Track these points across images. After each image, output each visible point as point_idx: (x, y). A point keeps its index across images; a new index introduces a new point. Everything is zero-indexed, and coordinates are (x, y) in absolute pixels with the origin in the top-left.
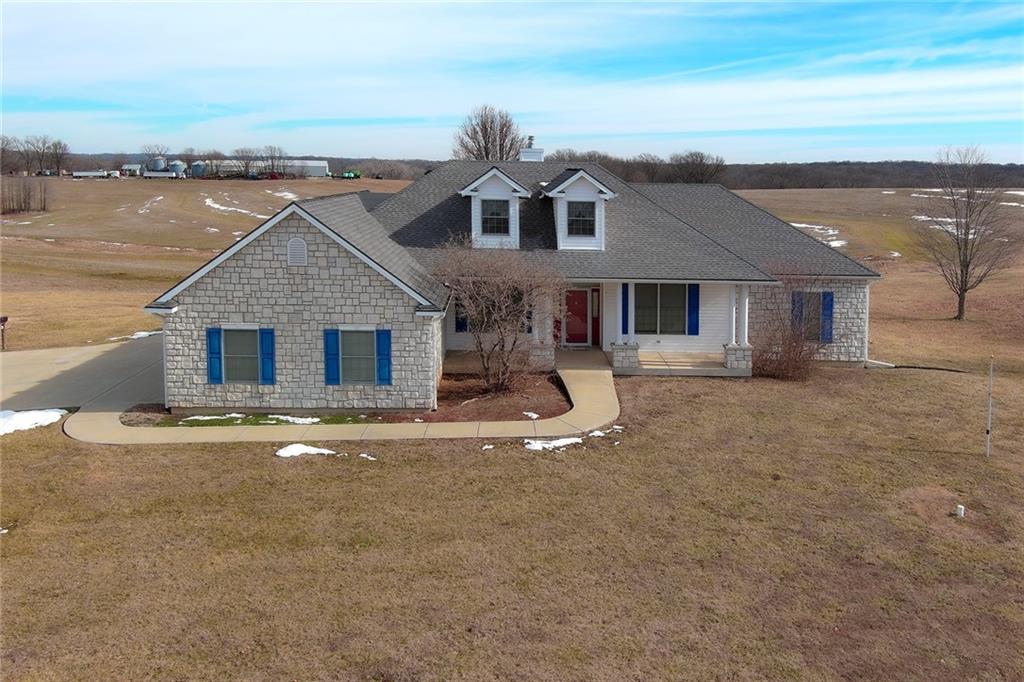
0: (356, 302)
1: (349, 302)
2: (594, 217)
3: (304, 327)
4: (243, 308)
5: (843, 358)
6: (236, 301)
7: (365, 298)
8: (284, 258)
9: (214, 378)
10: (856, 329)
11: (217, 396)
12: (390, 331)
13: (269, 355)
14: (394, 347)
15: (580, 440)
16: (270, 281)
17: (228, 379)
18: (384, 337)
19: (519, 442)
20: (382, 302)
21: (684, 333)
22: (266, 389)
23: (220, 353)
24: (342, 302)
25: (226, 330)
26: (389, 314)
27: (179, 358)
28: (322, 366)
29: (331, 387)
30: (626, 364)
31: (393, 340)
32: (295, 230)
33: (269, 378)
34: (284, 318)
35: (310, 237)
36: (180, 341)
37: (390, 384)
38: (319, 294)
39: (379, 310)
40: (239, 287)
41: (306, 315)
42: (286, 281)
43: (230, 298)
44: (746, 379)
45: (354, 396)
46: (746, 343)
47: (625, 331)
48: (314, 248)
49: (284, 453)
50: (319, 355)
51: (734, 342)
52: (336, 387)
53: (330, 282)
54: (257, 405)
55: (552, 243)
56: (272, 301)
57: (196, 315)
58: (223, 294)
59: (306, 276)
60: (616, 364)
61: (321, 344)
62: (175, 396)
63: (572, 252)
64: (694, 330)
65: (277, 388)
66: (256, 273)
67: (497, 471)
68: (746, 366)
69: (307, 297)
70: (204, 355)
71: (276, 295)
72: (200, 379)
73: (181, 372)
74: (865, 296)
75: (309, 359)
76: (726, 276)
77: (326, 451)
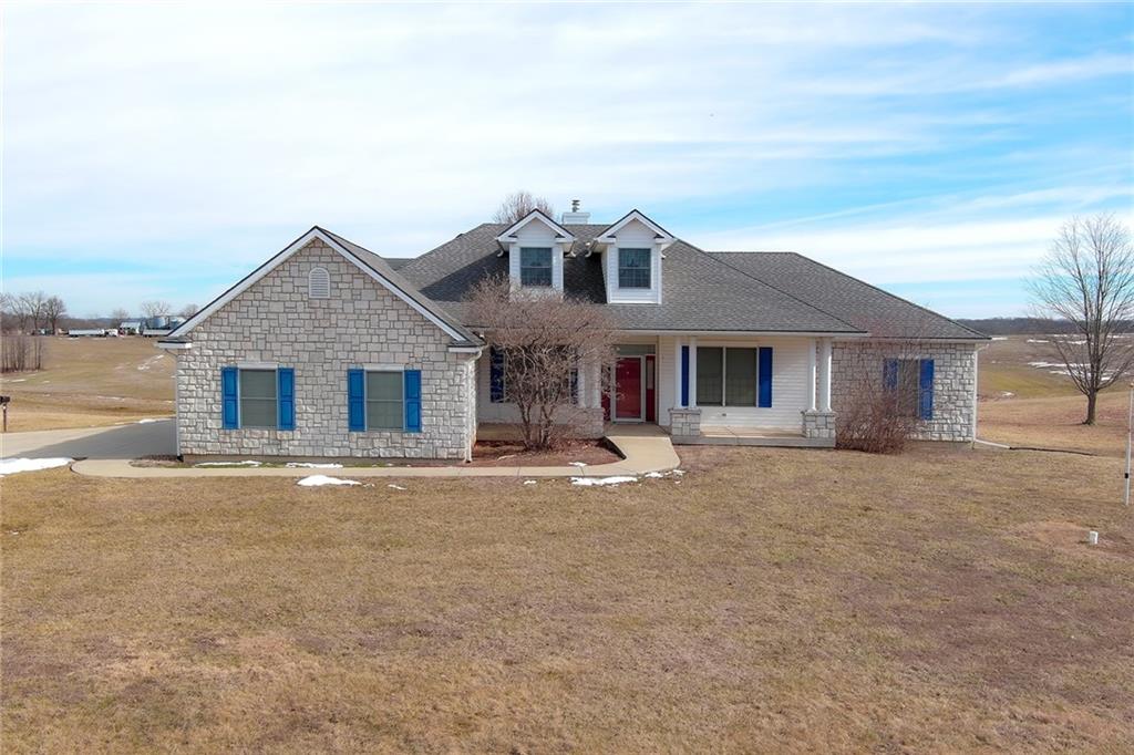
0: (383, 339)
1: (375, 339)
2: (649, 264)
3: (326, 367)
4: (261, 345)
5: (945, 437)
6: (254, 338)
7: (393, 334)
8: (305, 290)
9: (229, 422)
10: (961, 403)
11: (232, 441)
12: (419, 372)
13: (288, 399)
14: (424, 390)
15: (635, 480)
16: (290, 316)
17: (244, 424)
18: (413, 378)
19: (567, 479)
20: (412, 339)
21: (754, 405)
22: (285, 435)
23: (235, 395)
24: (368, 338)
25: (242, 370)
26: (419, 352)
27: (192, 400)
28: (345, 410)
29: (355, 434)
30: (686, 431)
31: (423, 382)
32: (316, 259)
33: (288, 424)
34: (305, 356)
35: (333, 267)
36: (193, 381)
37: (420, 431)
38: (343, 330)
39: (408, 348)
40: (256, 322)
41: (329, 353)
42: (307, 316)
43: (247, 334)
44: (828, 449)
45: (380, 444)
46: (828, 408)
47: (685, 402)
48: (337, 279)
49: (302, 482)
50: (343, 399)
51: (814, 408)
52: (361, 434)
53: (355, 317)
54: (275, 453)
55: (600, 296)
56: (292, 338)
57: (211, 352)
58: (239, 330)
59: (329, 310)
60: (674, 432)
61: (344, 386)
62: (188, 442)
63: (624, 306)
64: (766, 401)
65: (298, 435)
66: (276, 307)
67: (541, 498)
68: (828, 434)
69: (331, 333)
70: (218, 397)
71: (296, 331)
72: (215, 423)
73: (194, 416)
74: (972, 364)
75: (331, 402)
76: (805, 328)
77: (352, 482)
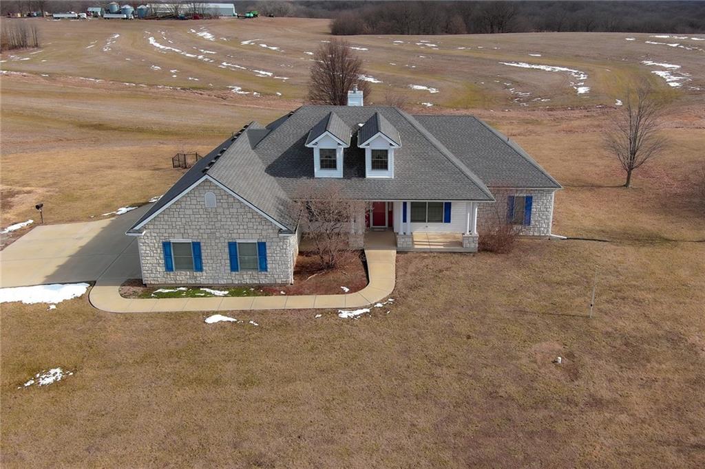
0: (245, 227)
1: (241, 227)
2: (387, 158)
3: (217, 241)
4: (182, 231)
5: (536, 234)
6: (178, 227)
7: (250, 225)
8: (203, 203)
9: (169, 268)
10: (544, 217)
11: (171, 278)
12: (265, 243)
13: (198, 256)
14: (268, 251)
15: (368, 310)
16: (196, 216)
17: (177, 268)
18: (262, 246)
19: (335, 312)
20: (260, 227)
21: (442, 221)
22: (198, 274)
23: (171, 255)
24: (238, 227)
25: (173, 243)
26: (264, 233)
27: (149, 258)
28: (228, 261)
29: (234, 273)
30: (405, 245)
31: (267, 248)
32: (208, 188)
33: (200, 269)
34: (206, 236)
35: (217, 191)
36: (148, 249)
37: (267, 271)
38: (224, 223)
39: (259, 231)
40: (178, 219)
41: (218, 234)
42: (205, 216)
43: (174, 225)
44: (474, 254)
45: (247, 277)
46: (475, 233)
47: (405, 220)
48: (220, 197)
49: (210, 320)
50: (227, 256)
51: (468, 233)
52: (237, 273)
53: (230, 216)
54: (194, 282)
55: (362, 174)
56: (198, 227)
57: (156, 235)
58: (170, 223)
59: (216, 213)
60: (399, 246)
61: (227, 250)
62: (148, 278)
63: (374, 179)
64: (448, 220)
65: (204, 272)
66: (188, 212)
67: (322, 334)
68: (474, 246)
69: (218, 225)
70: (162, 256)
71: (199, 223)
72: (161, 269)
73: (150, 265)
74: (551, 198)
75: (221, 258)
76: (464, 197)
77: (232, 320)
